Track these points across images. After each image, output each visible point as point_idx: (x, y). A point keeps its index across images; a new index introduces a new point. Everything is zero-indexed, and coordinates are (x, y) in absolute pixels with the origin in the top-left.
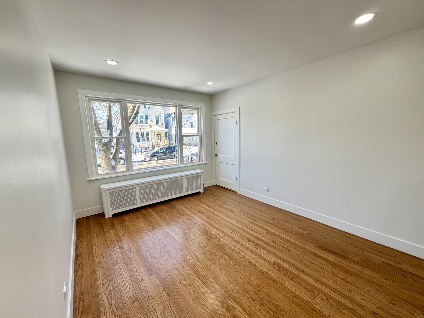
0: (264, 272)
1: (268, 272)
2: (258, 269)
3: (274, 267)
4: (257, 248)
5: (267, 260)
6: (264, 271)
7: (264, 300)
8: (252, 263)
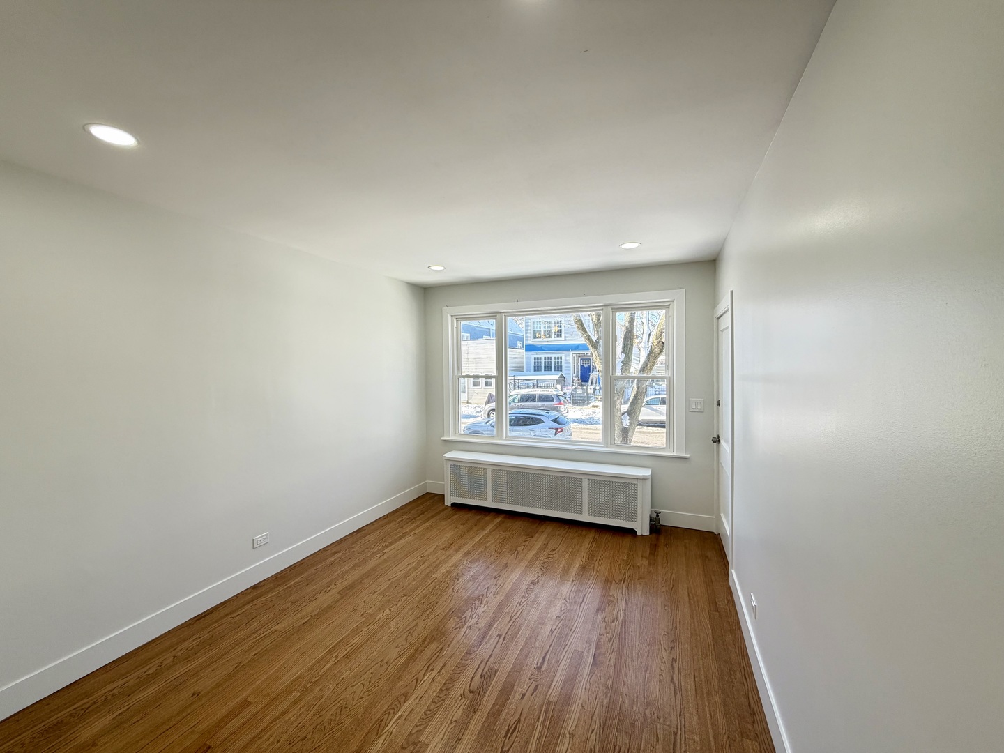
0: (381, 728)
1: (383, 737)
2: (387, 715)
3: (405, 746)
4: (463, 696)
5: (425, 728)
6: (383, 729)
7: (301, 743)
8: (402, 701)
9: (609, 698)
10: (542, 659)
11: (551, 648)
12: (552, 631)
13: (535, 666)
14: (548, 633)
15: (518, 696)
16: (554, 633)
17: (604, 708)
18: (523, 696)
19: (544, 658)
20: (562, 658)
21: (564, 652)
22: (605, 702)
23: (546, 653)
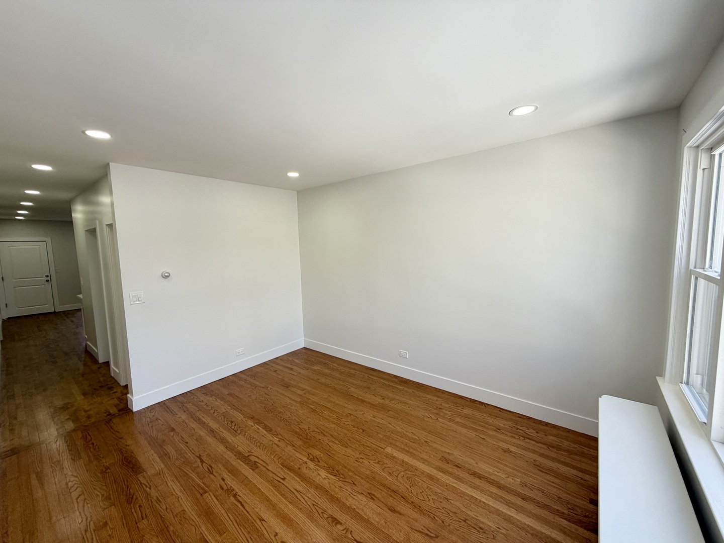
9: (171, 532)
10: (241, 500)
11: (245, 511)
12: (262, 520)
13: (239, 493)
14: (262, 515)
15: (226, 477)
16: (258, 521)
17: (169, 524)
18: (223, 480)
19: (240, 502)
20: (230, 515)
21: (233, 520)
22: (171, 528)
23: (242, 505)
